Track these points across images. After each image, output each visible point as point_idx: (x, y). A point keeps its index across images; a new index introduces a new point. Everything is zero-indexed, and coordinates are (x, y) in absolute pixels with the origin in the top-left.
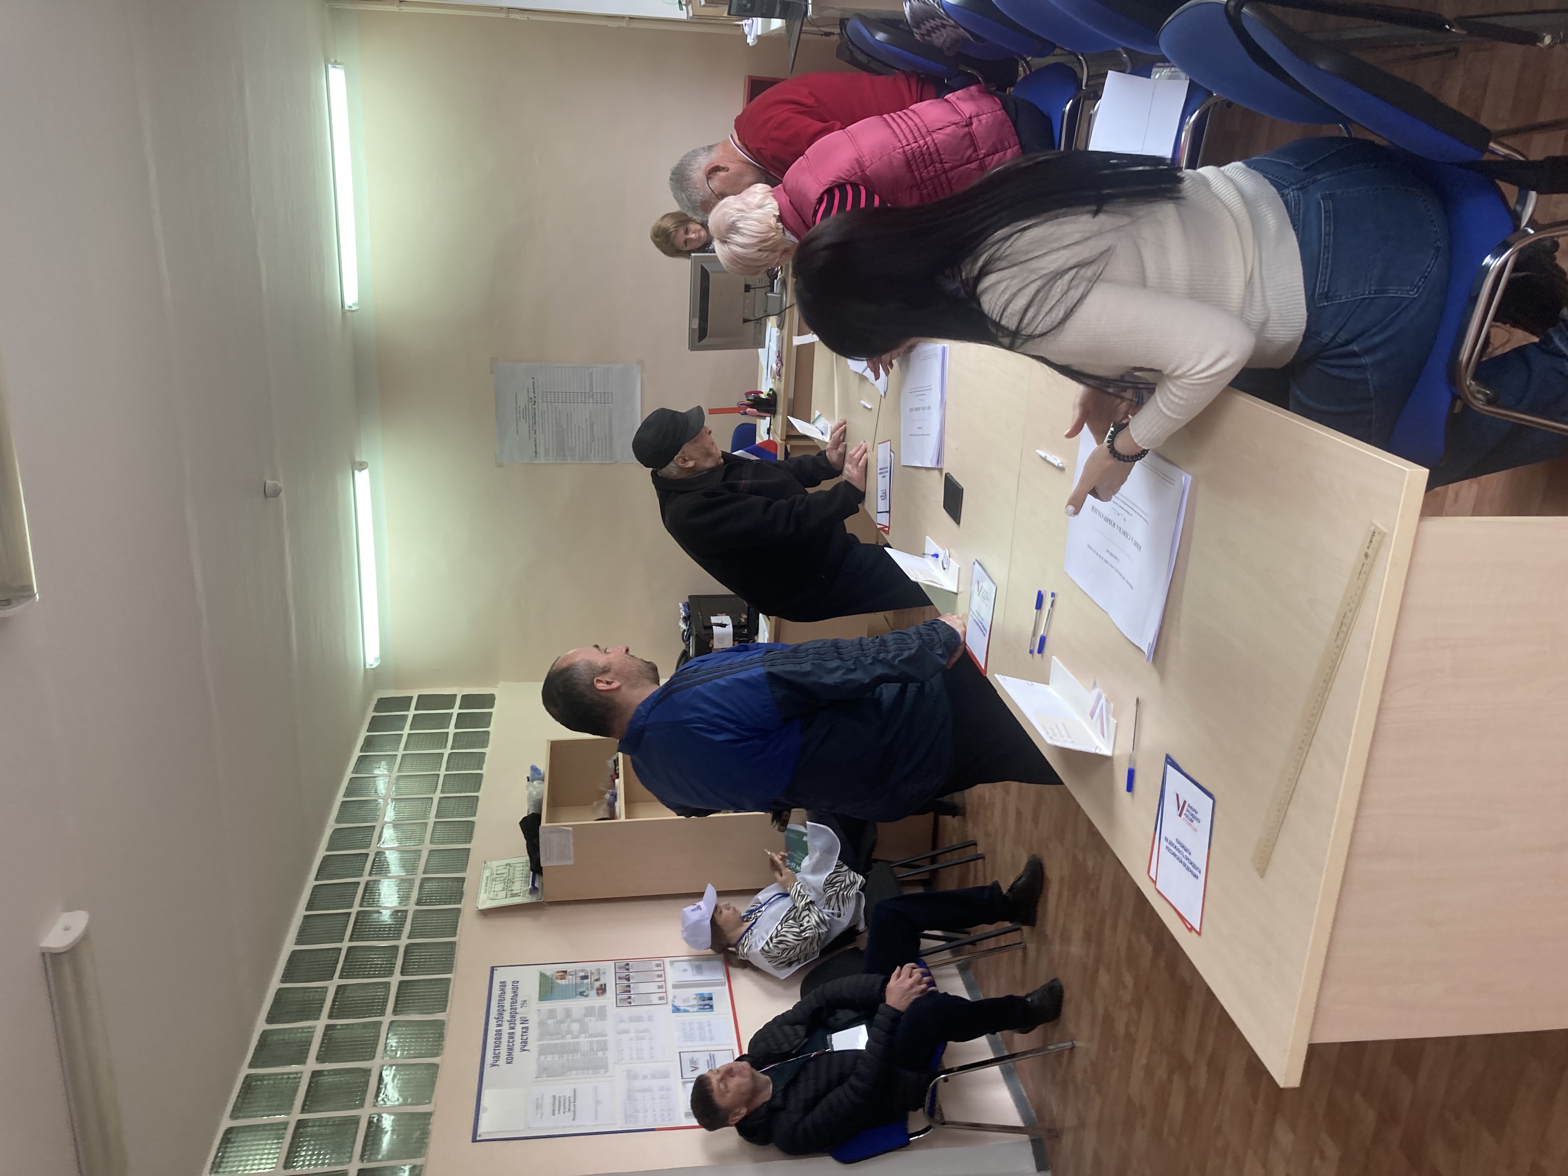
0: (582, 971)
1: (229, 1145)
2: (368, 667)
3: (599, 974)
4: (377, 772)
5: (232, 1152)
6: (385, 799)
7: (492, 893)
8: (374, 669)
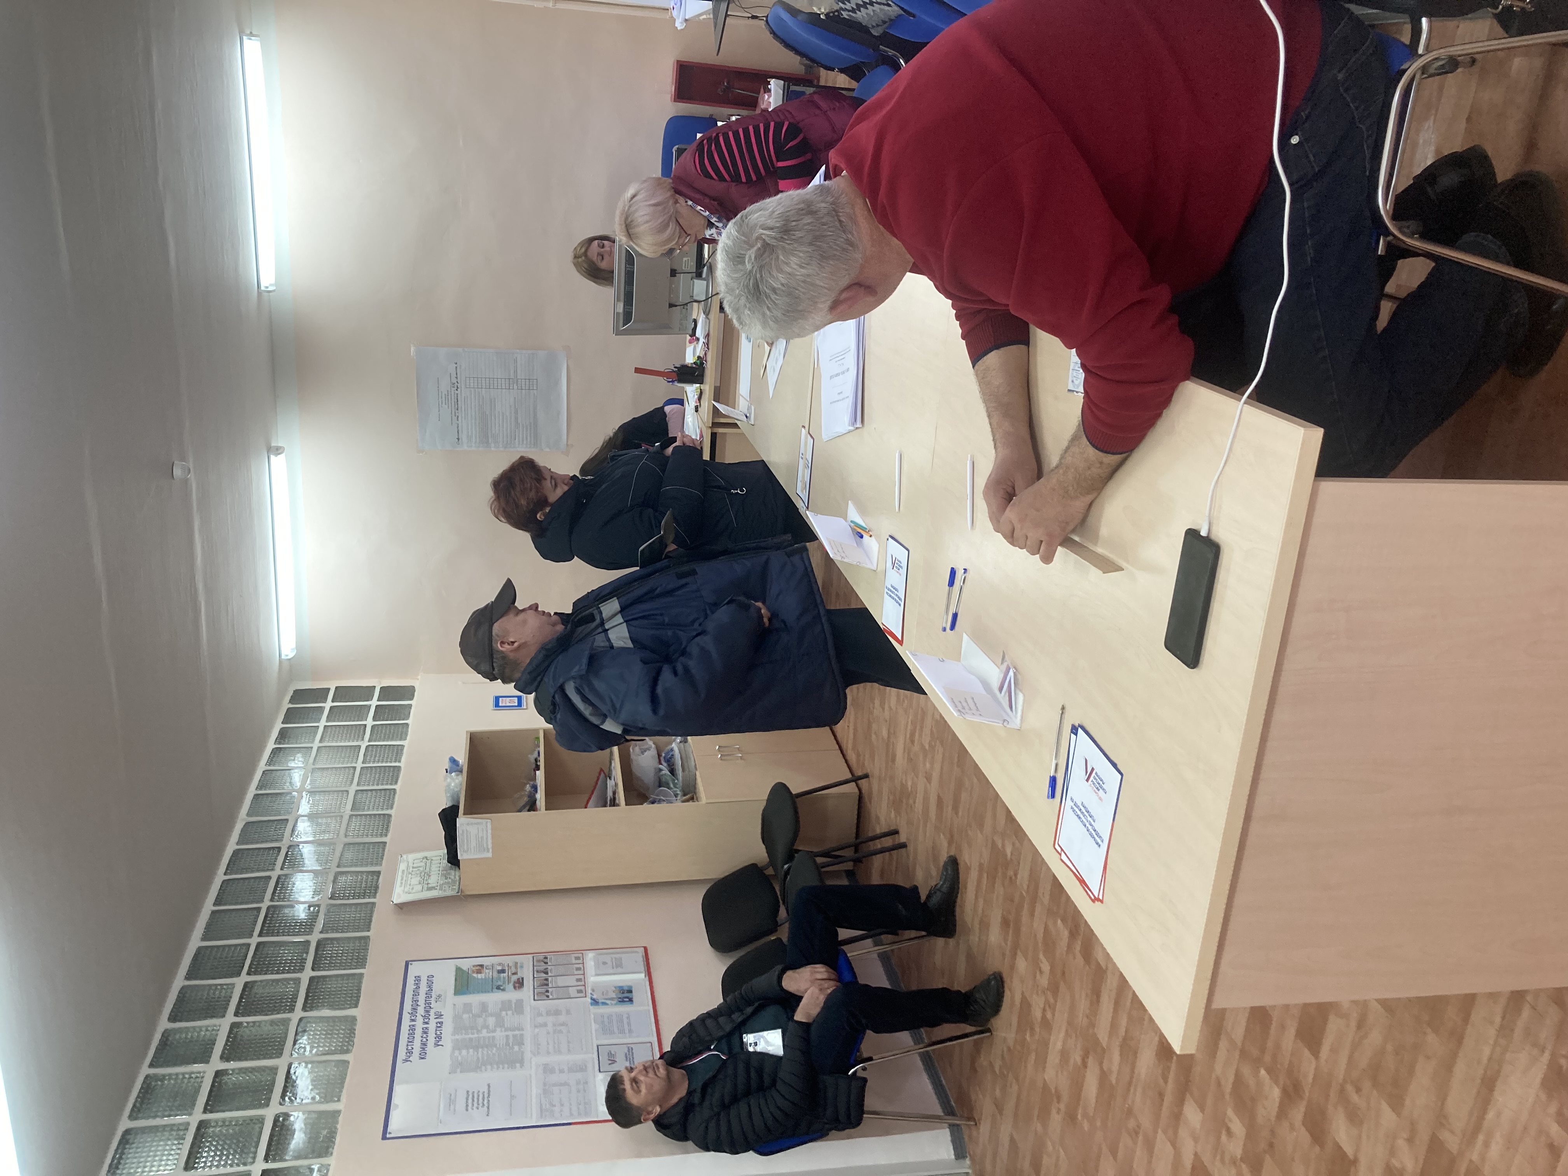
0: (500, 964)
1: (127, 1146)
2: (283, 657)
3: (516, 968)
4: (292, 764)
5: (130, 1152)
6: (300, 792)
7: (408, 886)
8: (289, 659)
